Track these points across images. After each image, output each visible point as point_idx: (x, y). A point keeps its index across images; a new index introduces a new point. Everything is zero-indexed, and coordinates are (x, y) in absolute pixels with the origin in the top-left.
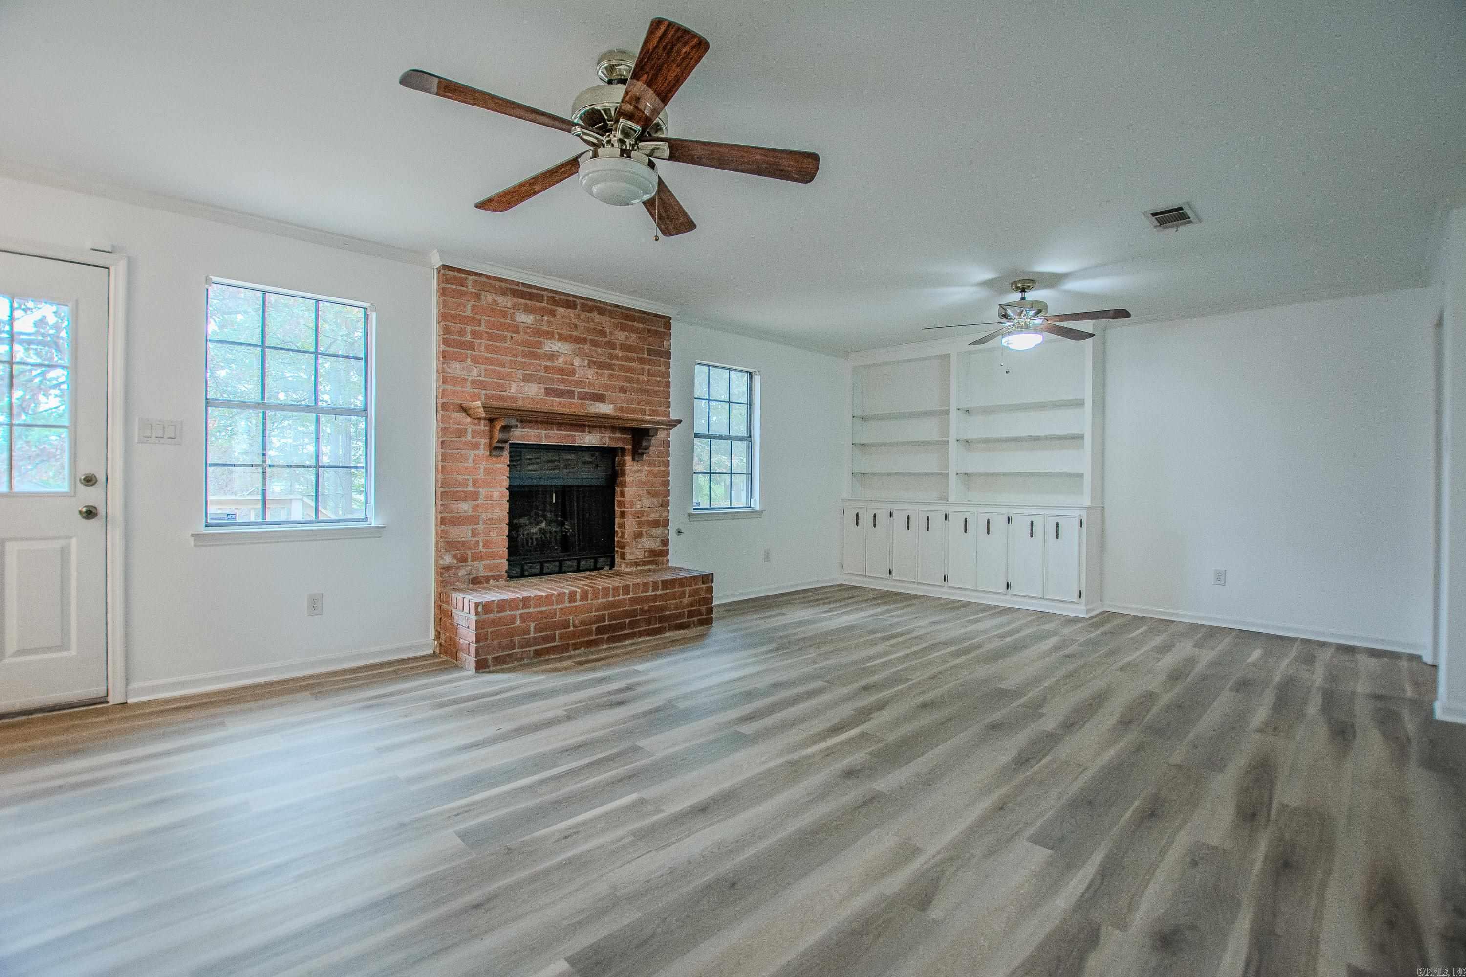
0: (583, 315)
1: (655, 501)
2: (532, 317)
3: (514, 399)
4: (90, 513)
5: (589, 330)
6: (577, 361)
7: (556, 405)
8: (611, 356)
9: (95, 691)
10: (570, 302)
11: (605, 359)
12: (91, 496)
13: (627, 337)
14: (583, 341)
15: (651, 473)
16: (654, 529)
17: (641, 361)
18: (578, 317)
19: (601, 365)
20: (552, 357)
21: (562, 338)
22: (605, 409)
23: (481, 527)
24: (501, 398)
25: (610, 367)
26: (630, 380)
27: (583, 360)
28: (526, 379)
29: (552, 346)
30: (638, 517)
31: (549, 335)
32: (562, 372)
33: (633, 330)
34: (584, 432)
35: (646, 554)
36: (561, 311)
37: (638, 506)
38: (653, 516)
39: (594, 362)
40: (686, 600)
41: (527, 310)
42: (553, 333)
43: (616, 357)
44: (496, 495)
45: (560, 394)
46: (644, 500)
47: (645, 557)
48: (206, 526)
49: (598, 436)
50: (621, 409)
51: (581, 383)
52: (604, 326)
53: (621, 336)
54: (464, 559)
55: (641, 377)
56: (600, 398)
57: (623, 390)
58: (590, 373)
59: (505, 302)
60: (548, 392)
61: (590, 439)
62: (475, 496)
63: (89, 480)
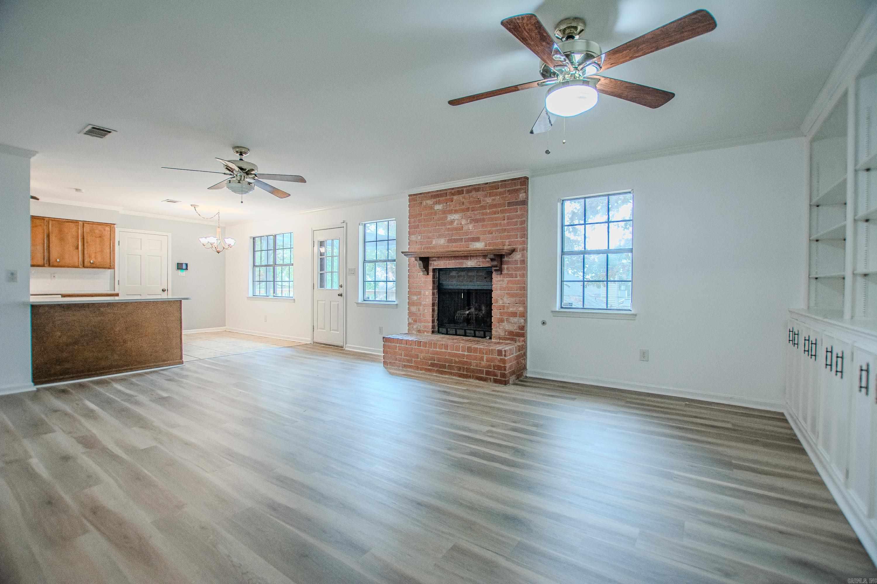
0: (467, 196)
1: (513, 299)
2: (441, 205)
3: (433, 248)
4: (341, 295)
5: (470, 203)
6: (464, 222)
7: (454, 247)
8: (483, 214)
9: (341, 344)
10: (459, 191)
11: (478, 217)
12: (341, 291)
13: (493, 200)
14: (468, 209)
15: (508, 282)
16: (511, 318)
17: (503, 212)
18: (464, 198)
19: (476, 221)
20: (452, 222)
21: (456, 212)
22: (479, 246)
23: (421, 308)
24: (430, 248)
25: (483, 220)
26: (496, 225)
27: (467, 220)
28: (440, 236)
29: (450, 217)
30: (500, 309)
31: (451, 212)
32: (456, 229)
33: (496, 195)
34: (468, 259)
35: (507, 333)
36: (455, 198)
37: (501, 303)
38: (511, 310)
39: (473, 220)
40: (484, 363)
41: (439, 203)
42: (452, 210)
43: (486, 214)
44: (427, 293)
45: (456, 241)
46: (505, 299)
47: (505, 335)
48: (364, 300)
49: (475, 261)
50: (490, 244)
51: (467, 233)
52: (479, 198)
53: (489, 200)
54: (415, 321)
55: (502, 222)
56: (477, 239)
57: (490, 233)
58: (471, 227)
59: (430, 202)
60: (450, 241)
61: (470, 263)
62: (419, 293)
63: (341, 286)
